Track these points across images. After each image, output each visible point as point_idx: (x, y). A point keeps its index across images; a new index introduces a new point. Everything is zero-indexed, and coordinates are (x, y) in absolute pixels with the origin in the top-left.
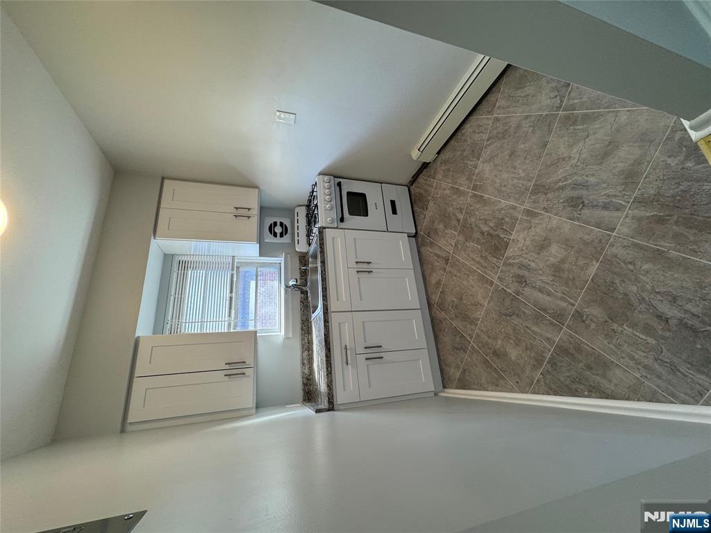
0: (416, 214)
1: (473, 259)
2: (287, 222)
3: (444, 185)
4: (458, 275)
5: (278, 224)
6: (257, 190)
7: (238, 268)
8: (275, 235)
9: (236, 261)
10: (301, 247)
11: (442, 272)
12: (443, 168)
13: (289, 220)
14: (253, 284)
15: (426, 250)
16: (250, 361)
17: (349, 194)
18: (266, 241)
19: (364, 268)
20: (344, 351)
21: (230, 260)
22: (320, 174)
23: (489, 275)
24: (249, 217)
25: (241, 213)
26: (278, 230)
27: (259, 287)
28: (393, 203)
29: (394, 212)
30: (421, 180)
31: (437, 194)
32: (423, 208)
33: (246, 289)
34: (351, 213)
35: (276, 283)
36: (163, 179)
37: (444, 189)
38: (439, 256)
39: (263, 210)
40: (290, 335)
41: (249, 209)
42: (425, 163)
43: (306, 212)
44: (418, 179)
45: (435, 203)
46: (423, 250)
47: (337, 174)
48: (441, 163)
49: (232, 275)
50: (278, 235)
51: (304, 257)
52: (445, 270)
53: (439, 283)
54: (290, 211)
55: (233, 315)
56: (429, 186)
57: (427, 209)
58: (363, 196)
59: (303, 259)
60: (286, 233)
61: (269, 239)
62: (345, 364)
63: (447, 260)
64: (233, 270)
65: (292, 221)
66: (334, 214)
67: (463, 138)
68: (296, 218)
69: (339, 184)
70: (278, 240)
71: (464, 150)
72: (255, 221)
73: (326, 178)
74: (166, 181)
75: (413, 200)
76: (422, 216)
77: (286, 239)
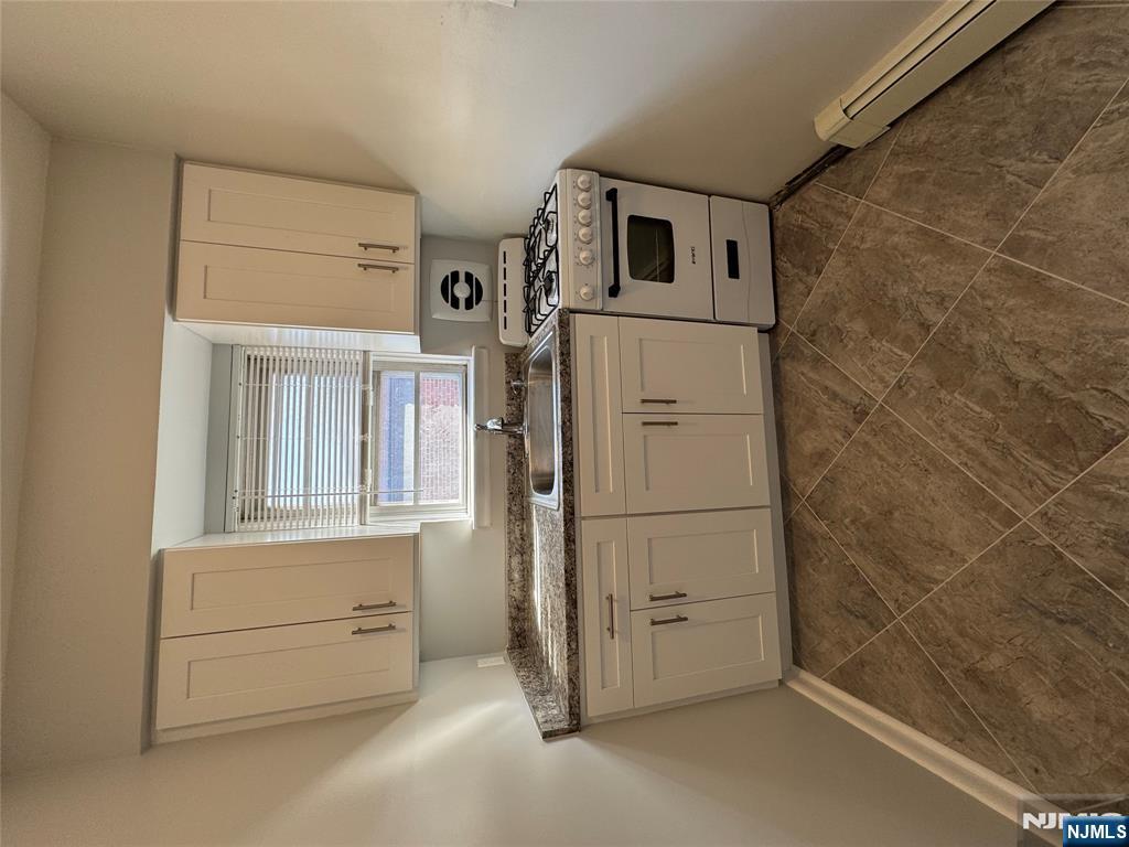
0: (781, 279)
1: (954, 438)
2: (480, 273)
3: (890, 217)
4: (892, 459)
5: (462, 277)
6: (411, 199)
7: (377, 375)
8: (455, 303)
9: (372, 358)
10: (512, 336)
11: (839, 437)
12: (899, 168)
13: (487, 267)
14: (410, 409)
15: (799, 374)
16: (405, 599)
17: (633, 220)
18: (434, 317)
19: (659, 413)
20: (606, 604)
21: (359, 358)
22: (566, 166)
23: (1006, 497)
24: (395, 270)
25: (375, 258)
26: (462, 291)
27: (423, 417)
28: (732, 247)
29: (734, 272)
30: (814, 193)
31: (863, 239)
32: (807, 269)
33: (397, 421)
34: (634, 275)
35: (459, 408)
36: (180, 161)
37: (891, 231)
38: (835, 396)
39: (429, 242)
40: (486, 523)
41: (395, 249)
42: (839, 146)
43: (525, 256)
44: (804, 189)
45: (849, 263)
46: (787, 367)
47: (607, 168)
48: (895, 154)
49: (364, 394)
50: (462, 304)
51: (517, 356)
52: (848, 434)
53: (822, 456)
54: (488, 247)
55: (369, 481)
56: (840, 213)
57: (819, 272)
58: (665, 227)
59: (516, 361)
60: (479, 299)
61: (442, 312)
62: (608, 634)
63: (860, 414)
64: (365, 381)
65: (491, 270)
66: (598, 277)
67: (1009, 80)
68: (501, 266)
69: (612, 196)
70: (462, 315)
71: (1004, 122)
72: (409, 276)
73: (583, 177)
74: (188, 169)
75: (778, 242)
76: (801, 287)
77: (480, 312)
